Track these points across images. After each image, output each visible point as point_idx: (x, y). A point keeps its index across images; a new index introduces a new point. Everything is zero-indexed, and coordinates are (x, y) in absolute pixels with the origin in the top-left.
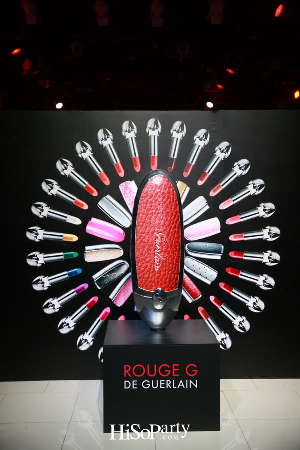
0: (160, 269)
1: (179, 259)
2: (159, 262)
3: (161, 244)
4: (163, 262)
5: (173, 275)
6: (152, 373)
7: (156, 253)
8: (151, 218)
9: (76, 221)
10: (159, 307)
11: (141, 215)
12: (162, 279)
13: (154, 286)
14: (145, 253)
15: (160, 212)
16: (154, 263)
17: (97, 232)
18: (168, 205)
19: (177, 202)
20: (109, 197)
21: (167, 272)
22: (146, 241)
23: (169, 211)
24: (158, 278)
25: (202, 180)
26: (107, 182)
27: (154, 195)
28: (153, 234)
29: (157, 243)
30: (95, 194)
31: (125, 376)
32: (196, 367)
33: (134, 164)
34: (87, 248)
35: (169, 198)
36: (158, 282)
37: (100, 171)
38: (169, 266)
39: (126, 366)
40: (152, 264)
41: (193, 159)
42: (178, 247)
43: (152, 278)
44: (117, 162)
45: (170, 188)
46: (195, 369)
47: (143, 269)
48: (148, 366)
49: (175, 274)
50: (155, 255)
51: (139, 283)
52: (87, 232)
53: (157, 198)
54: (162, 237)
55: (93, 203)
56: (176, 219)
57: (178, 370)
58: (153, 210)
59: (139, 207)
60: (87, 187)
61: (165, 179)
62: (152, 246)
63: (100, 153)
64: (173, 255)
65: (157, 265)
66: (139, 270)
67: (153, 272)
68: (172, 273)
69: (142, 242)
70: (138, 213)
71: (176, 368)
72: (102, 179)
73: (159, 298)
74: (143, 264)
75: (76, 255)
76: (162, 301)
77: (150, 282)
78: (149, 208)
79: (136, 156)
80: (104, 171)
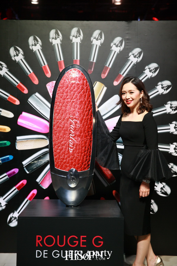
0: (73, 151)
1: (91, 143)
2: (73, 145)
3: (75, 129)
4: (77, 144)
5: (85, 157)
6: (61, 243)
7: (70, 137)
8: (67, 105)
9: (9, 114)
10: (73, 186)
11: (58, 103)
12: (75, 160)
13: (68, 166)
14: (61, 136)
15: (74, 100)
16: (69, 146)
17: (27, 124)
18: (81, 95)
19: (90, 92)
20: (37, 94)
21: (80, 154)
22: (62, 126)
23: (83, 100)
24: (72, 159)
25: (117, 81)
26: (36, 82)
27: (69, 85)
28: (68, 120)
29: (71, 128)
30: (26, 91)
31: (37, 246)
32: (102, 238)
33: (59, 66)
34: (18, 138)
35: (83, 88)
36: (72, 163)
37: (30, 72)
38: (82, 149)
39: (37, 236)
40: (66, 146)
41: (110, 63)
42: (90, 133)
43: (66, 159)
44: (45, 64)
45: (84, 80)
46: (101, 240)
47: (59, 151)
48: (58, 236)
49: (87, 156)
50: (69, 138)
51: (55, 163)
52: (18, 124)
53: (72, 88)
54: (76, 123)
55: (24, 99)
56: (89, 107)
57: (85, 241)
58: (68, 99)
59: (57, 96)
60: (19, 85)
61: (80, 72)
62: (67, 130)
63: (30, 56)
64: (85, 139)
65: (71, 148)
66: (55, 151)
67: (67, 153)
68: (85, 155)
69: (58, 127)
70: (56, 101)
71: (83, 239)
72: (31, 79)
73: (72, 177)
74: (59, 146)
75: (8, 143)
76: (75, 180)
77: (65, 163)
78: (65, 97)
79: (61, 59)
80: (34, 72)
